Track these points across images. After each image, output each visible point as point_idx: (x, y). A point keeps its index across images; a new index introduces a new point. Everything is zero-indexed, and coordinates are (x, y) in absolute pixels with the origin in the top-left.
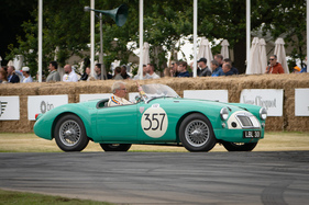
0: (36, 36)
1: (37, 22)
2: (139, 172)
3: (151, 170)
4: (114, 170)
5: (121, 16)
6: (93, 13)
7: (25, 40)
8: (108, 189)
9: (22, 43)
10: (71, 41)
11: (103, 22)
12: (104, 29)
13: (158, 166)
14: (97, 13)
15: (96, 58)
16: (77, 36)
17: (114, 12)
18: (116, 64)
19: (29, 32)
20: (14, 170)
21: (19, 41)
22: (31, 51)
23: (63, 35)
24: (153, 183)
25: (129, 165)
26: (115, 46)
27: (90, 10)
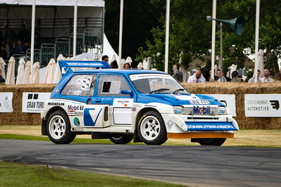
0: (163, 40)
1: (165, 28)
2: (252, 165)
3: (263, 163)
4: (230, 163)
5: (239, 26)
6: (214, 23)
7: (153, 44)
8: (224, 179)
9: (151, 47)
10: (194, 45)
11: (223, 31)
12: (223, 37)
13: (269, 160)
14: (218, 23)
15: (216, 63)
16: (199, 42)
17: (233, 21)
18: (233, 68)
19: (157, 37)
20: (141, 160)
21: (149, 45)
22: (158, 54)
23: (187, 40)
24: (264, 175)
25: (243, 158)
26: (233, 51)
27: (212, 19)
